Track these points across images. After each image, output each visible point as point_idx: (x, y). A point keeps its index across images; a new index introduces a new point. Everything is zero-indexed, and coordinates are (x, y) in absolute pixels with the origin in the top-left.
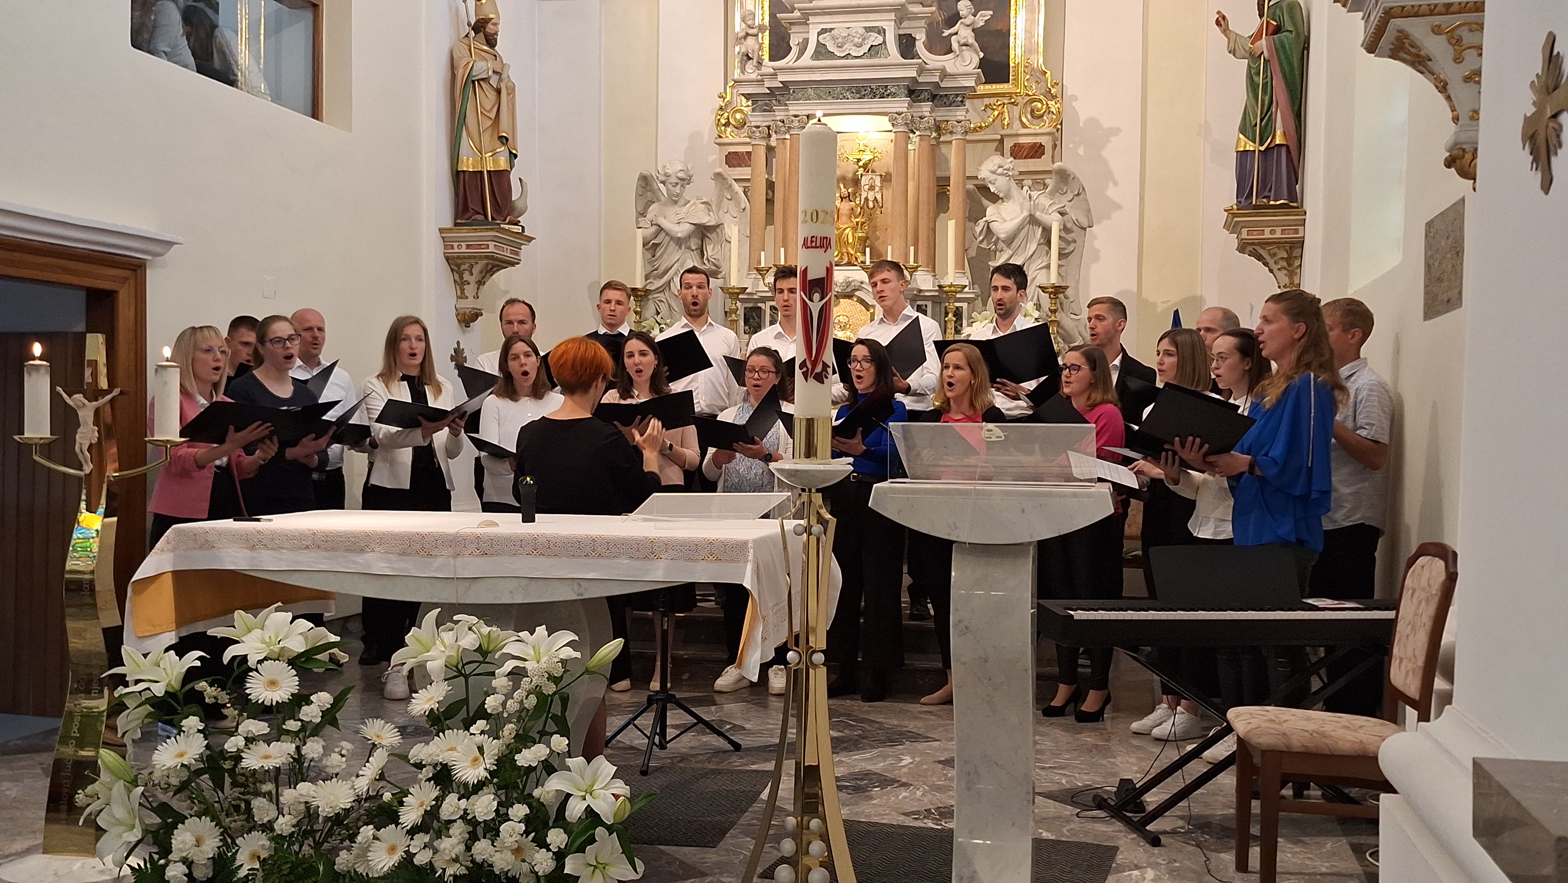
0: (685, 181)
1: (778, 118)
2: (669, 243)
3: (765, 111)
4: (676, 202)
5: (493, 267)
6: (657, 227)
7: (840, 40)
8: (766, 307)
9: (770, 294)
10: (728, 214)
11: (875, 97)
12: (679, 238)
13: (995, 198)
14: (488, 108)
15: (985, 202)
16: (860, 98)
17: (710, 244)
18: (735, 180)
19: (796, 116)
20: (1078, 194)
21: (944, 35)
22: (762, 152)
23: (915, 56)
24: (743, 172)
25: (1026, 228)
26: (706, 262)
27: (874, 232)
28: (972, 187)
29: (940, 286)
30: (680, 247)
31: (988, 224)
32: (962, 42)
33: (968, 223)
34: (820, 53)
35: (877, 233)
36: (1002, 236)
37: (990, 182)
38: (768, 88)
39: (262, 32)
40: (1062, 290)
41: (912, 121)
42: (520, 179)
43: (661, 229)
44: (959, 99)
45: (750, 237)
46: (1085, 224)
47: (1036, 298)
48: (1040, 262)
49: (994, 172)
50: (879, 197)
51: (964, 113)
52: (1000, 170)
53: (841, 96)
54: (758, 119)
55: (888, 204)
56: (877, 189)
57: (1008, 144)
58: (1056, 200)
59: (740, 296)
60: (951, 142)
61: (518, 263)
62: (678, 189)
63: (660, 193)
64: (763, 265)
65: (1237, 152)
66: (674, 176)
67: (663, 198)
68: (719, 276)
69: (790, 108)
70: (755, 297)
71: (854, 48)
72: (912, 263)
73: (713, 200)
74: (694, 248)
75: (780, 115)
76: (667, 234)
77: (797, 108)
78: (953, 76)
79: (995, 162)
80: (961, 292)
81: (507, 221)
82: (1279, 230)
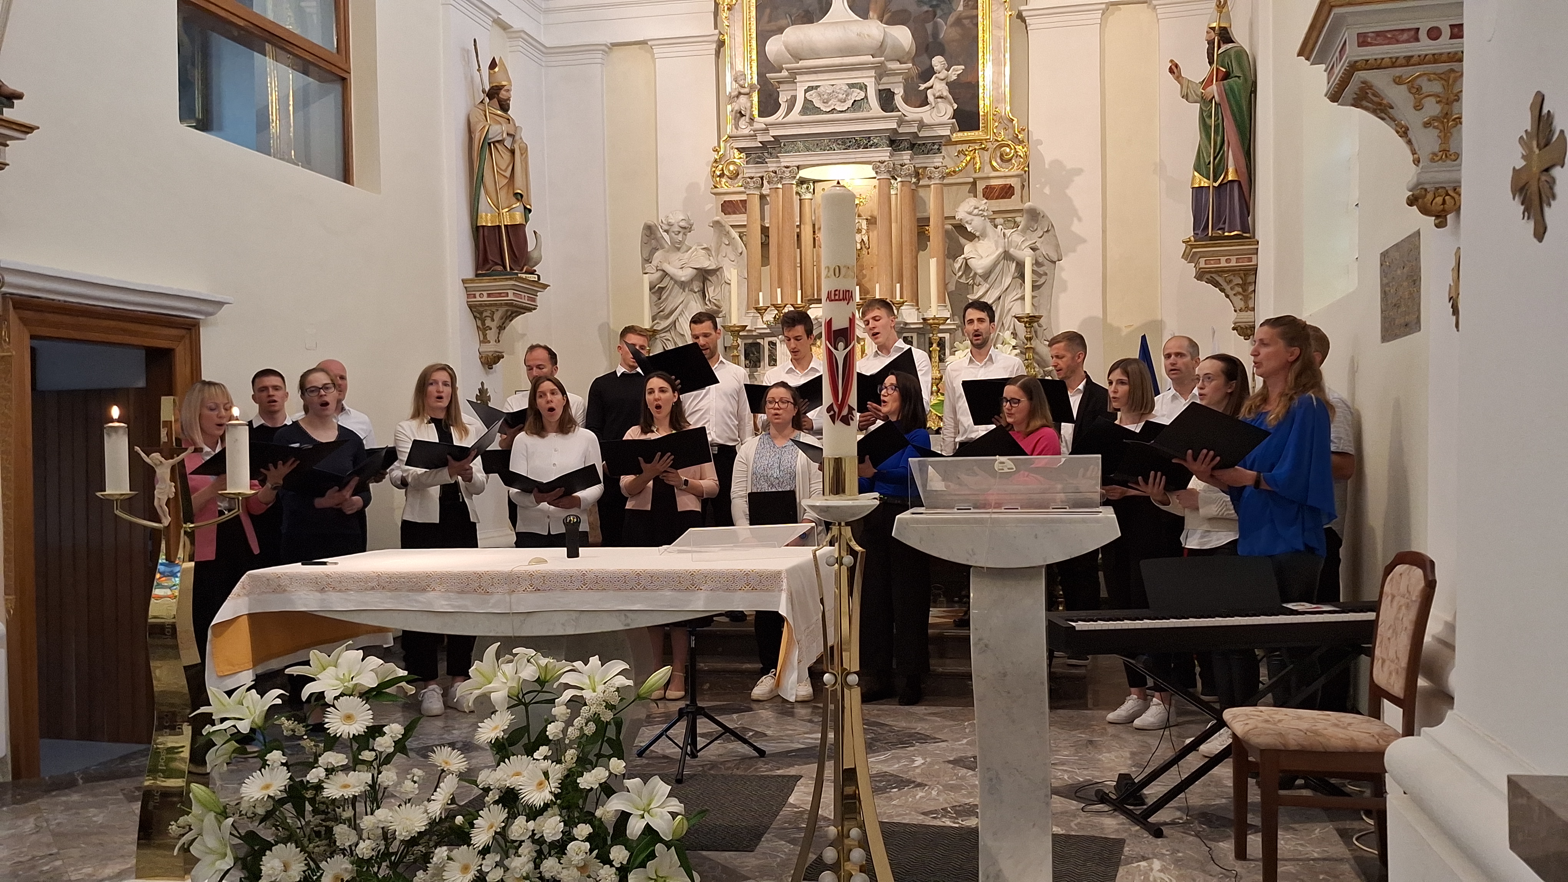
0: (687, 229)
1: (771, 169)
2: (672, 288)
3: (758, 163)
4: (679, 249)
5: (512, 313)
6: (661, 272)
7: (826, 96)
8: (765, 343)
9: (768, 331)
10: (726, 259)
11: (859, 148)
12: (683, 282)
13: (971, 237)
14: (503, 168)
15: (962, 240)
16: (846, 149)
17: (710, 287)
18: (731, 226)
19: (787, 167)
20: (1048, 231)
21: (920, 89)
22: (757, 199)
23: (894, 109)
24: (740, 219)
25: (1002, 262)
26: (708, 303)
27: (861, 271)
28: (950, 227)
29: (924, 319)
30: (684, 290)
31: (966, 260)
32: (937, 94)
33: (947, 260)
34: (808, 108)
35: (864, 271)
36: (980, 271)
37: (967, 222)
38: (760, 142)
39: (291, 103)
40: (1036, 319)
41: (894, 169)
42: (535, 232)
43: (665, 274)
44: (936, 147)
45: (747, 279)
46: (1055, 259)
47: (1012, 327)
48: (1015, 294)
49: (970, 213)
50: (865, 239)
51: (941, 160)
52: (976, 211)
53: (828, 148)
54: (751, 171)
55: (874, 244)
56: (864, 232)
57: (981, 186)
58: (1027, 237)
59: (741, 334)
60: (929, 186)
61: (535, 309)
62: (680, 237)
63: (663, 241)
64: (761, 305)
65: (1193, 188)
66: (676, 225)
67: (666, 246)
68: (720, 316)
69: (782, 160)
70: (754, 333)
71: (839, 103)
72: (898, 298)
73: (713, 246)
74: (696, 290)
75: (772, 166)
76: (672, 278)
77: (788, 160)
78: (930, 126)
79: (971, 204)
80: (943, 324)
81: (524, 271)
82: (1234, 259)
